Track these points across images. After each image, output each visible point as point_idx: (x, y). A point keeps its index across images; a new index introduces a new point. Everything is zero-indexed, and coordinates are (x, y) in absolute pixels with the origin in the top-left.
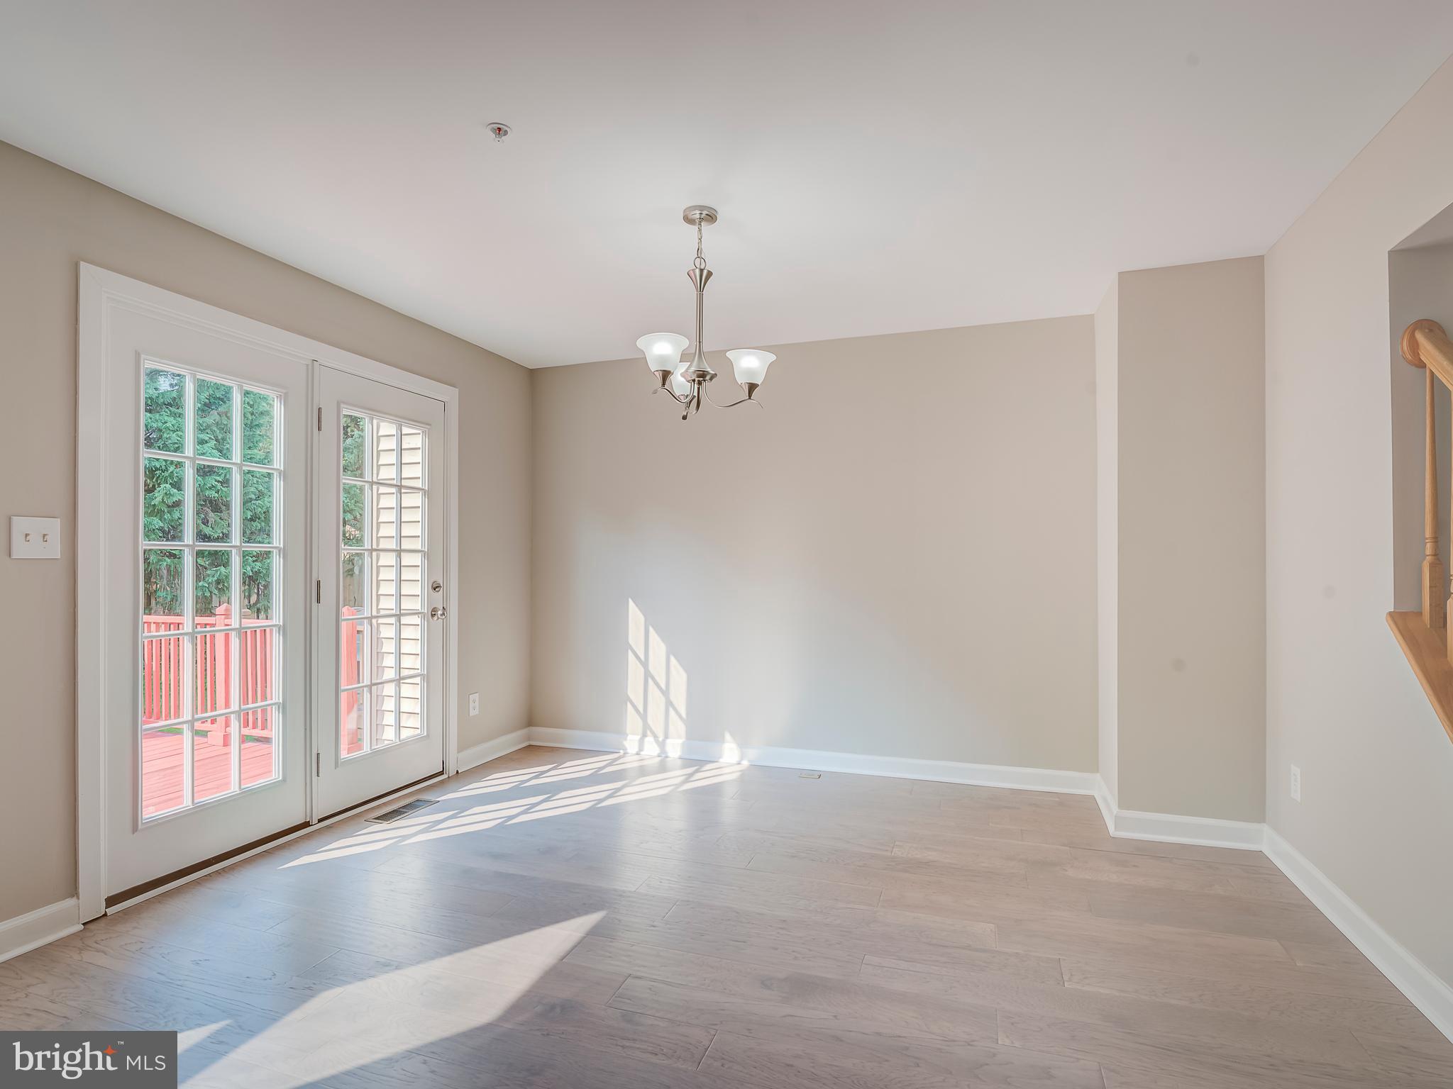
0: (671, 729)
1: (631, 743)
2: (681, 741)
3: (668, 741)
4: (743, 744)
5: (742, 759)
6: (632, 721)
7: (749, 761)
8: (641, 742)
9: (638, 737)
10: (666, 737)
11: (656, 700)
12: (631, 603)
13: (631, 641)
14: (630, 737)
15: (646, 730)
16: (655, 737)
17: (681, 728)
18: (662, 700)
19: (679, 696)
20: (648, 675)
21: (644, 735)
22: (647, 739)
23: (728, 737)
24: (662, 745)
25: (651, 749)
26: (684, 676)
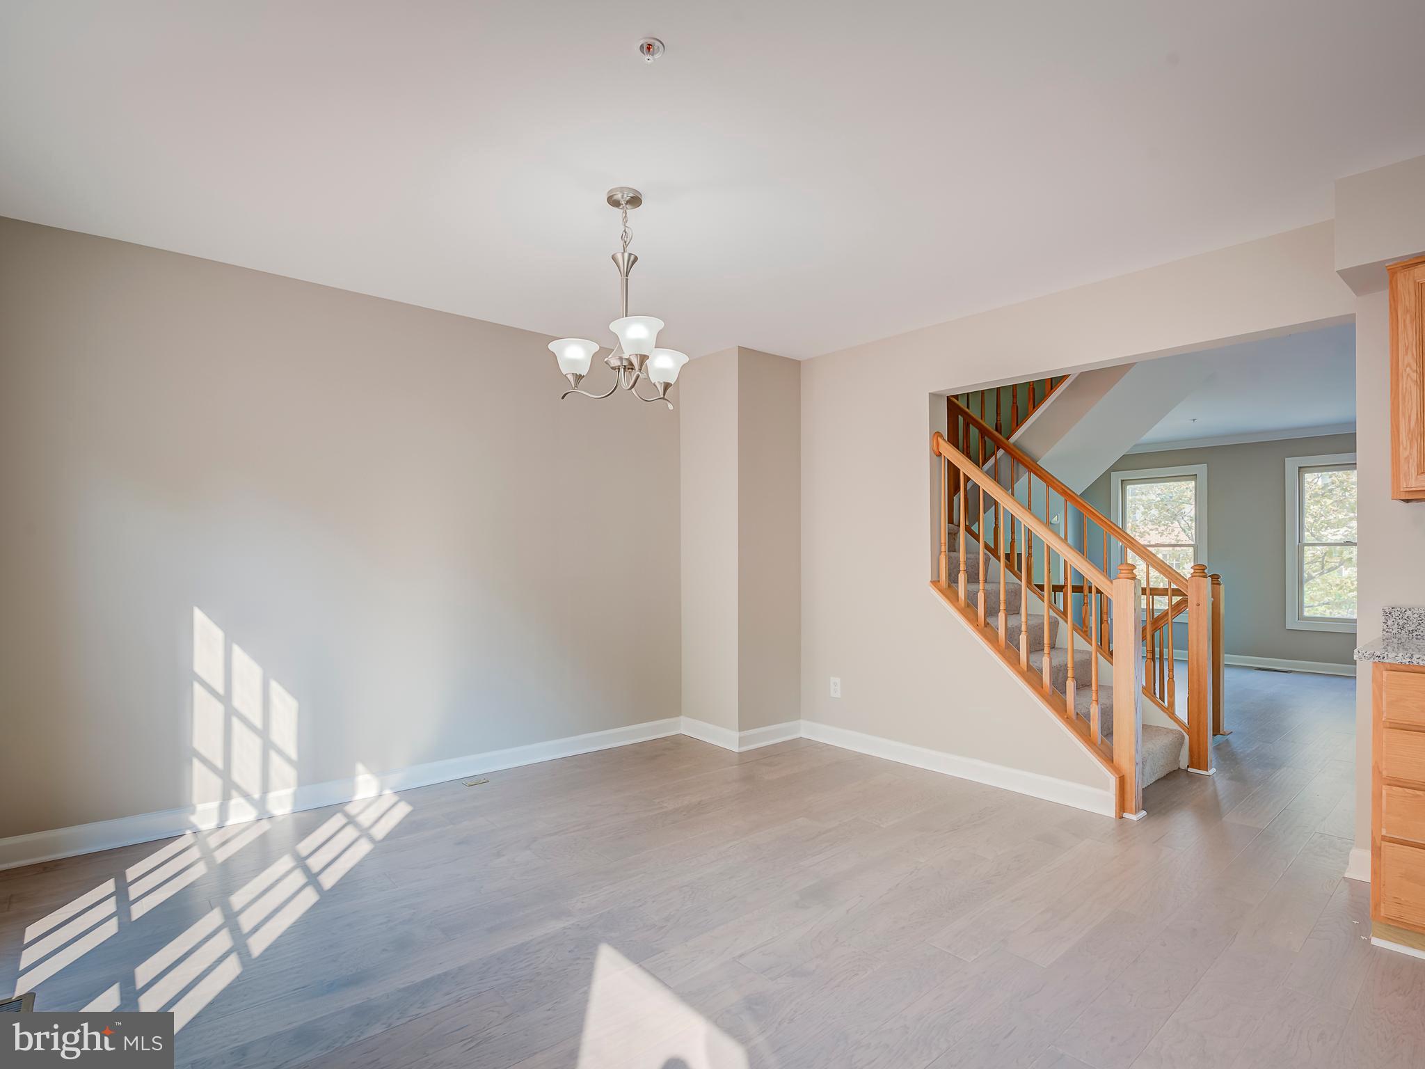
0: (274, 778)
1: (204, 815)
2: (290, 791)
3: (272, 796)
4: (381, 771)
5: (382, 789)
6: (202, 782)
7: (391, 788)
8: (223, 811)
9: (214, 805)
10: (265, 790)
11: (246, 747)
12: (198, 615)
13: (198, 668)
14: (200, 807)
15: (229, 788)
16: (247, 796)
17: (290, 774)
18: (255, 743)
19: (285, 730)
20: (230, 713)
21: (226, 798)
22: (233, 802)
23: (360, 768)
24: (261, 805)
25: (240, 814)
26: (293, 704)
